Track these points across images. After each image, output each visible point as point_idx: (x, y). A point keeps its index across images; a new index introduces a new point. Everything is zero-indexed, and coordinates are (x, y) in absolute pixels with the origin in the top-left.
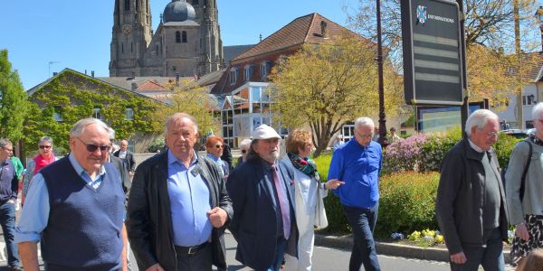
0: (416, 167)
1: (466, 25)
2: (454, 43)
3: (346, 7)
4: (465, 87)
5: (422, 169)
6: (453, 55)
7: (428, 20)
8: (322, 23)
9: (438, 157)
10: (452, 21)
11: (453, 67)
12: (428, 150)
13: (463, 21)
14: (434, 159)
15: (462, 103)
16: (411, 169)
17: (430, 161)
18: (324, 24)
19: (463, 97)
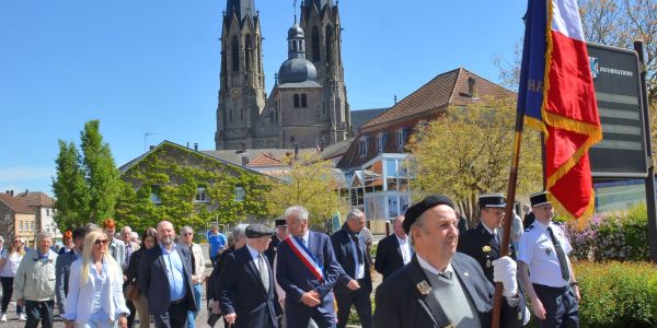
0: (590, 255)
1: (648, 77)
2: (633, 101)
3: (499, 61)
4: (649, 155)
5: (598, 258)
6: (634, 116)
7: (600, 75)
8: (470, 79)
9: (618, 243)
10: (630, 74)
11: (635, 131)
12: (605, 233)
13: (644, 74)
14: (614, 245)
15: (646, 175)
16: (585, 258)
17: (608, 248)
18: (471, 81)
19: (648, 167)
